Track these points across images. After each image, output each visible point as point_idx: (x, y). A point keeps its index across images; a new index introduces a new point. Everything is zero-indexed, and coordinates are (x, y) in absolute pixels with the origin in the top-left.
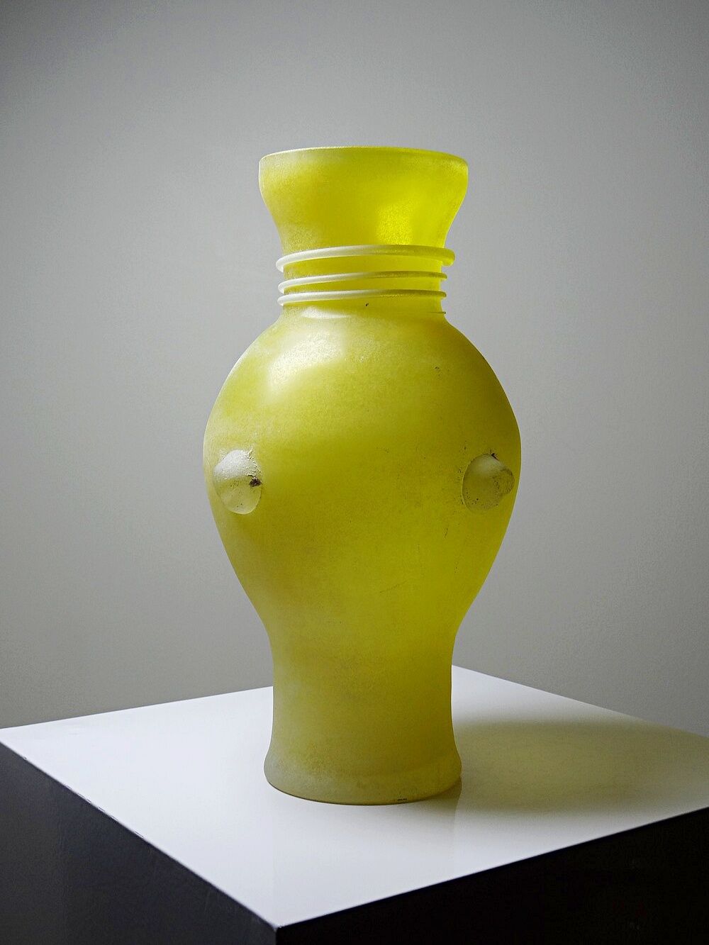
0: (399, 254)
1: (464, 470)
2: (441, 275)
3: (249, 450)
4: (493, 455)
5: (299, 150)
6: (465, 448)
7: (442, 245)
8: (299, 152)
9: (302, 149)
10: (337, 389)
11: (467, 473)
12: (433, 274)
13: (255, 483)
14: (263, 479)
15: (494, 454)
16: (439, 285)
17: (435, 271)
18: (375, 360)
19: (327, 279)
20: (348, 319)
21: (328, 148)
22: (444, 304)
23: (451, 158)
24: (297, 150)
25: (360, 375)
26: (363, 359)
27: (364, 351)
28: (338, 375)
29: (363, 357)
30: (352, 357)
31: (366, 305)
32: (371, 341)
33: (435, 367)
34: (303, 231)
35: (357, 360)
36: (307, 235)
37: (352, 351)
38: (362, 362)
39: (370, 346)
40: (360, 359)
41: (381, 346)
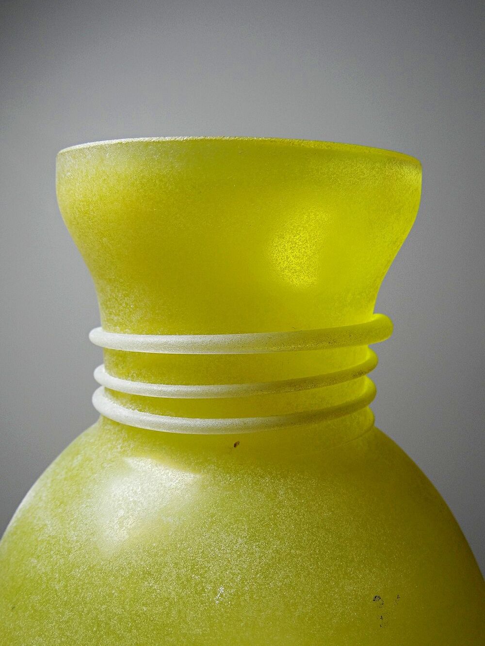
5: (102, 143)
9: (107, 142)
18: (247, 597)
21: (154, 139)
25: (214, 639)
26: (221, 595)
27: (226, 570)
28: (168, 635)
29: (222, 589)
30: (199, 588)
31: (235, 445)
32: (240, 540)
33: (373, 596)
34: (120, 296)
35: (209, 599)
36: (127, 304)
37: (202, 571)
38: (221, 603)
39: (239, 556)
40: (216, 594)
41: (260, 557)
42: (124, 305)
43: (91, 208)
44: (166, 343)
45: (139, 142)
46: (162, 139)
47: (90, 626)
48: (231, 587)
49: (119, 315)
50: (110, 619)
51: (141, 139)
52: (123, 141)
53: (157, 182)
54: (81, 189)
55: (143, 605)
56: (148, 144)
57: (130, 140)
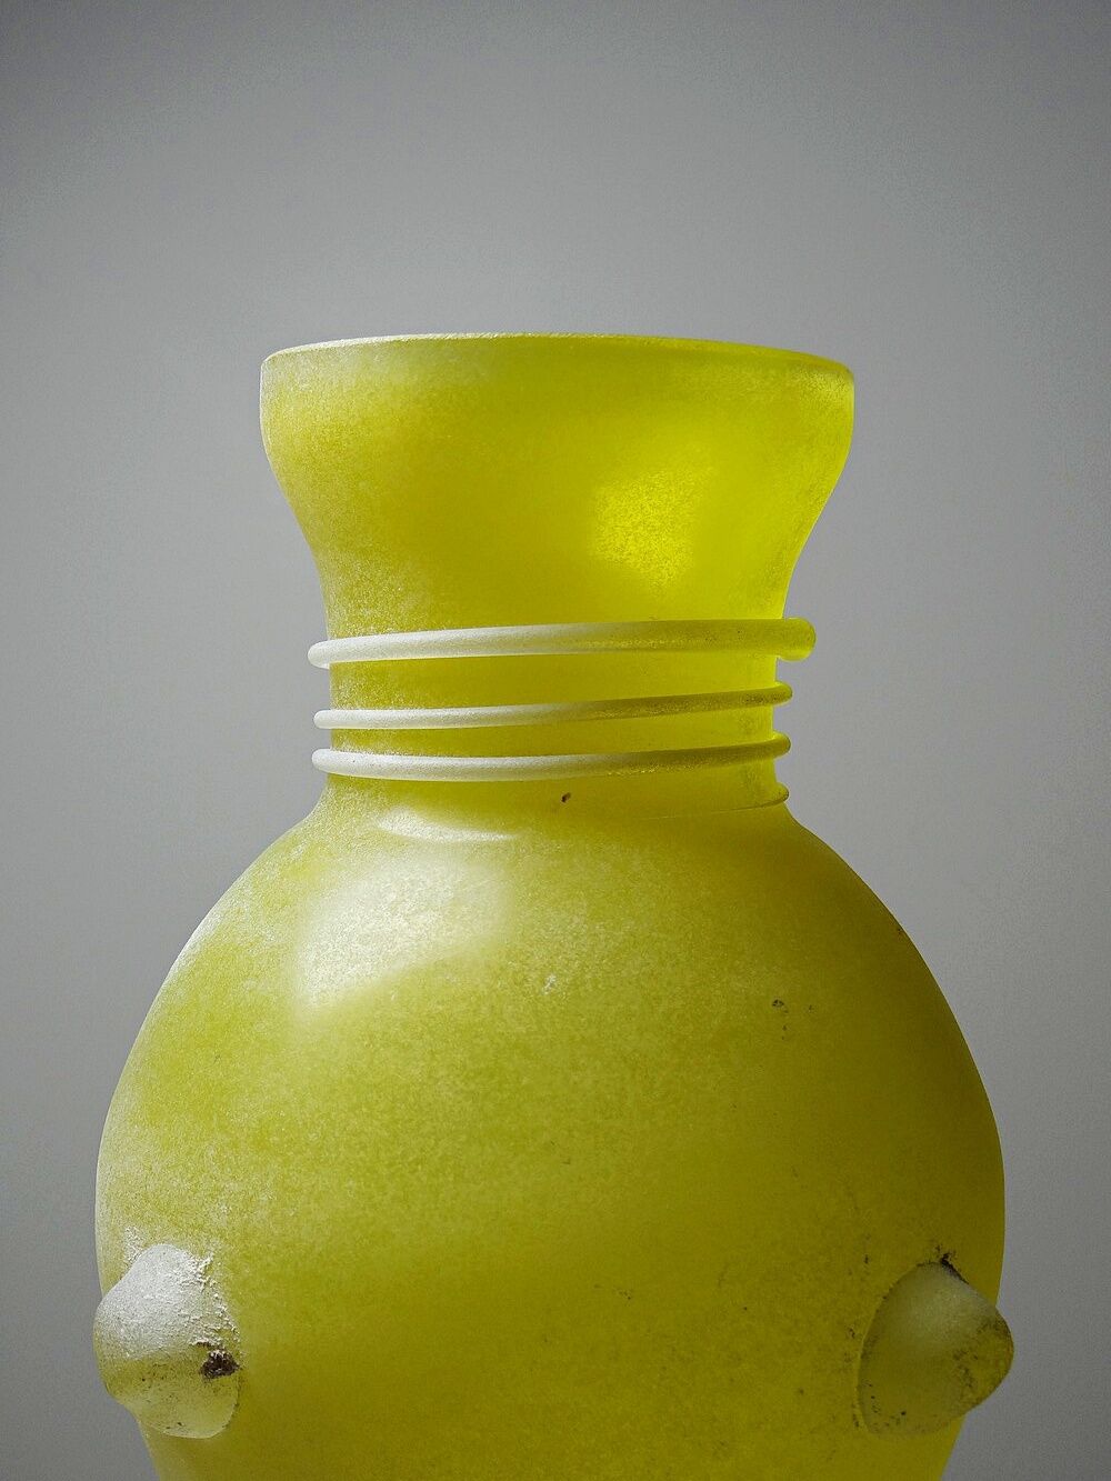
0: (662, 648)
1: (862, 1332)
2: (775, 697)
3: (202, 1254)
4: (944, 1262)
5: (366, 340)
6: (866, 1260)
7: (776, 613)
8: (366, 346)
9: (374, 339)
10: (473, 1087)
11: (872, 1340)
12: (757, 699)
13: (219, 1366)
14: (245, 1357)
15: (946, 1256)
16: (769, 725)
17: (759, 687)
18: (589, 987)
19: (447, 720)
20: (507, 843)
21: (450, 336)
22: (780, 770)
23: (816, 365)
24: (358, 341)
25: (544, 1038)
26: (552, 985)
27: (557, 955)
28: (476, 1036)
29: (552, 978)
30: (520, 978)
31: (564, 799)
32: (576, 920)
33: (772, 1000)
34: (379, 574)
35: (534, 989)
36: (391, 587)
37: (522, 958)
38: (551, 995)
39: (576, 938)
40: (545, 984)
41: (606, 940)
42: (386, 588)
43: (345, 436)
44: (458, 640)
45: (427, 340)
46: (461, 336)
47: (359, 1040)
48: (566, 976)
49: (375, 606)
50: (389, 1028)
51: (430, 336)
52: (402, 337)
53: (454, 396)
54: (328, 409)
55: (438, 1003)
56: (441, 342)
57: (413, 337)
